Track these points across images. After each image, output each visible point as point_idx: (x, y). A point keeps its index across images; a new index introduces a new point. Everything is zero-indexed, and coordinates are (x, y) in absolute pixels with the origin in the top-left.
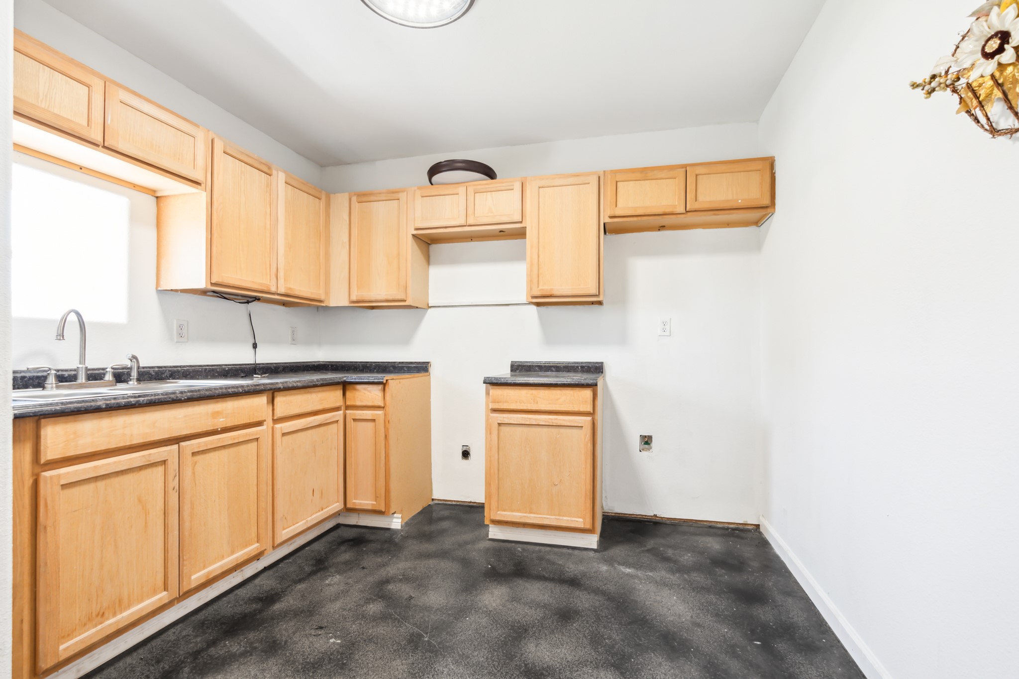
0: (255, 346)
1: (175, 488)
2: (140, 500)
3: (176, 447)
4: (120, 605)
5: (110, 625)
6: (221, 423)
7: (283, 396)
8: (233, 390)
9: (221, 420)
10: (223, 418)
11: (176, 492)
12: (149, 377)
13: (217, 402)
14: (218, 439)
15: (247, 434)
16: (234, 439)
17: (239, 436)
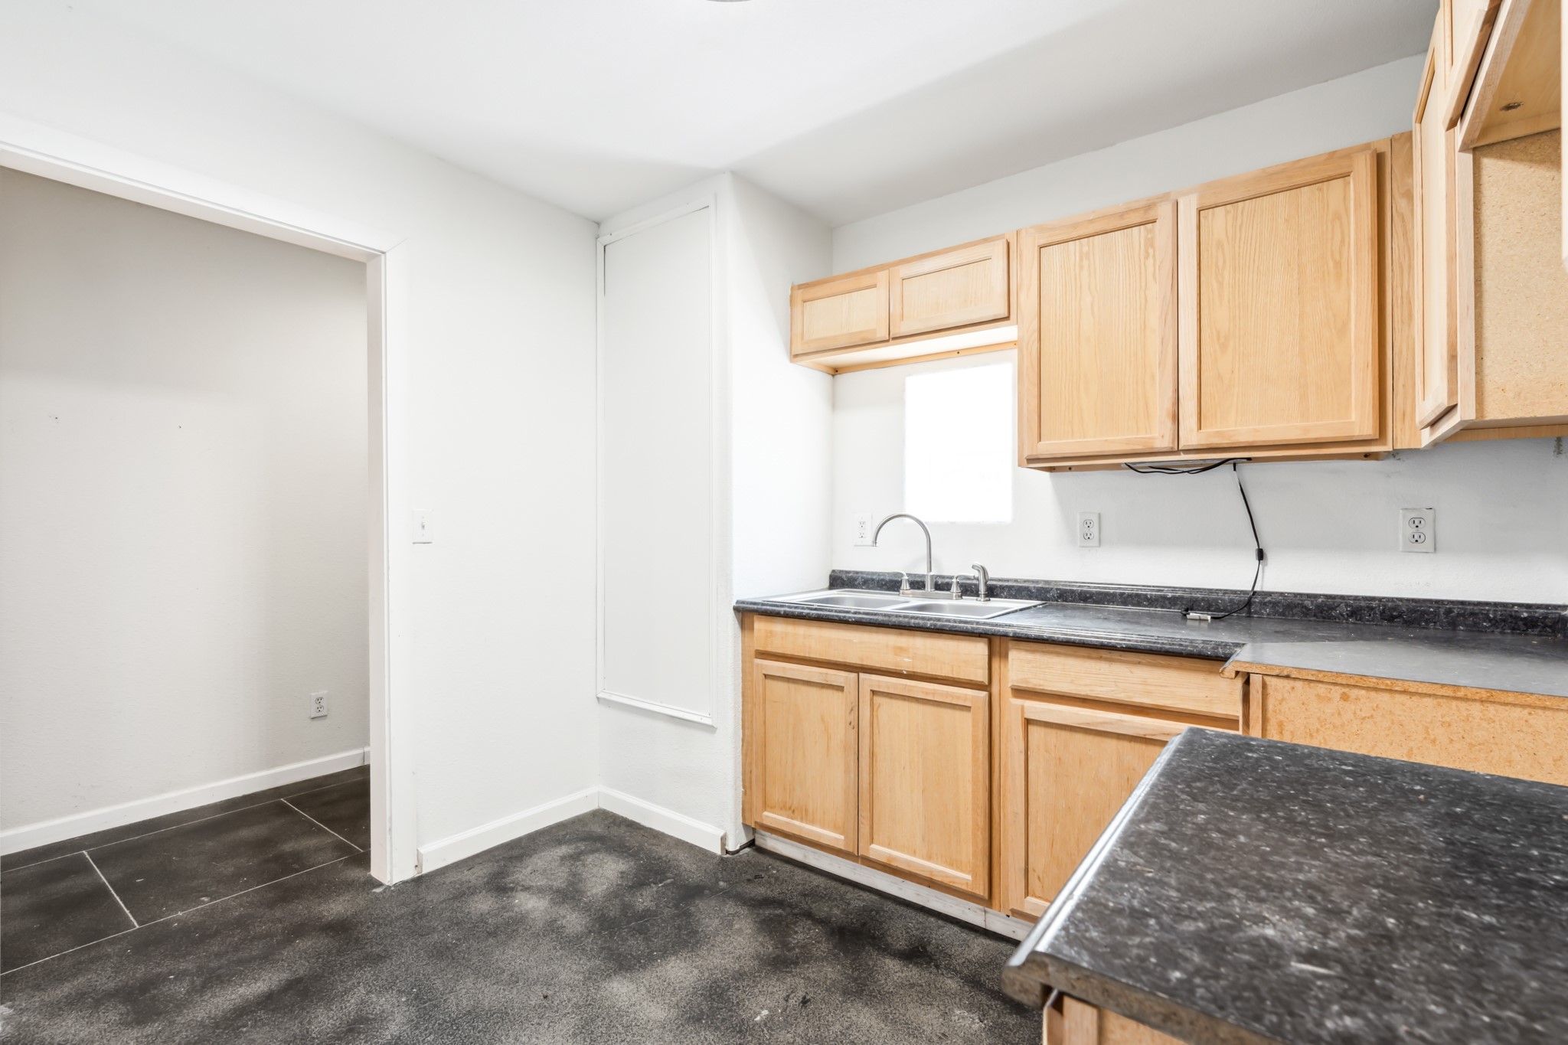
0: (1261, 555)
1: (852, 724)
2: (823, 720)
3: (853, 675)
4: (804, 814)
5: (795, 826)
6: (906, 664)
7: (1026, 651)
8: (917, 621)
9: (907, 660)
10: (909, 658)
11: (854, 728)
12: (1029, 595)
13: (901, 634)
14: (903, 685)
15: (947, 694)
16: (927, 693)
17: (934, 693)
